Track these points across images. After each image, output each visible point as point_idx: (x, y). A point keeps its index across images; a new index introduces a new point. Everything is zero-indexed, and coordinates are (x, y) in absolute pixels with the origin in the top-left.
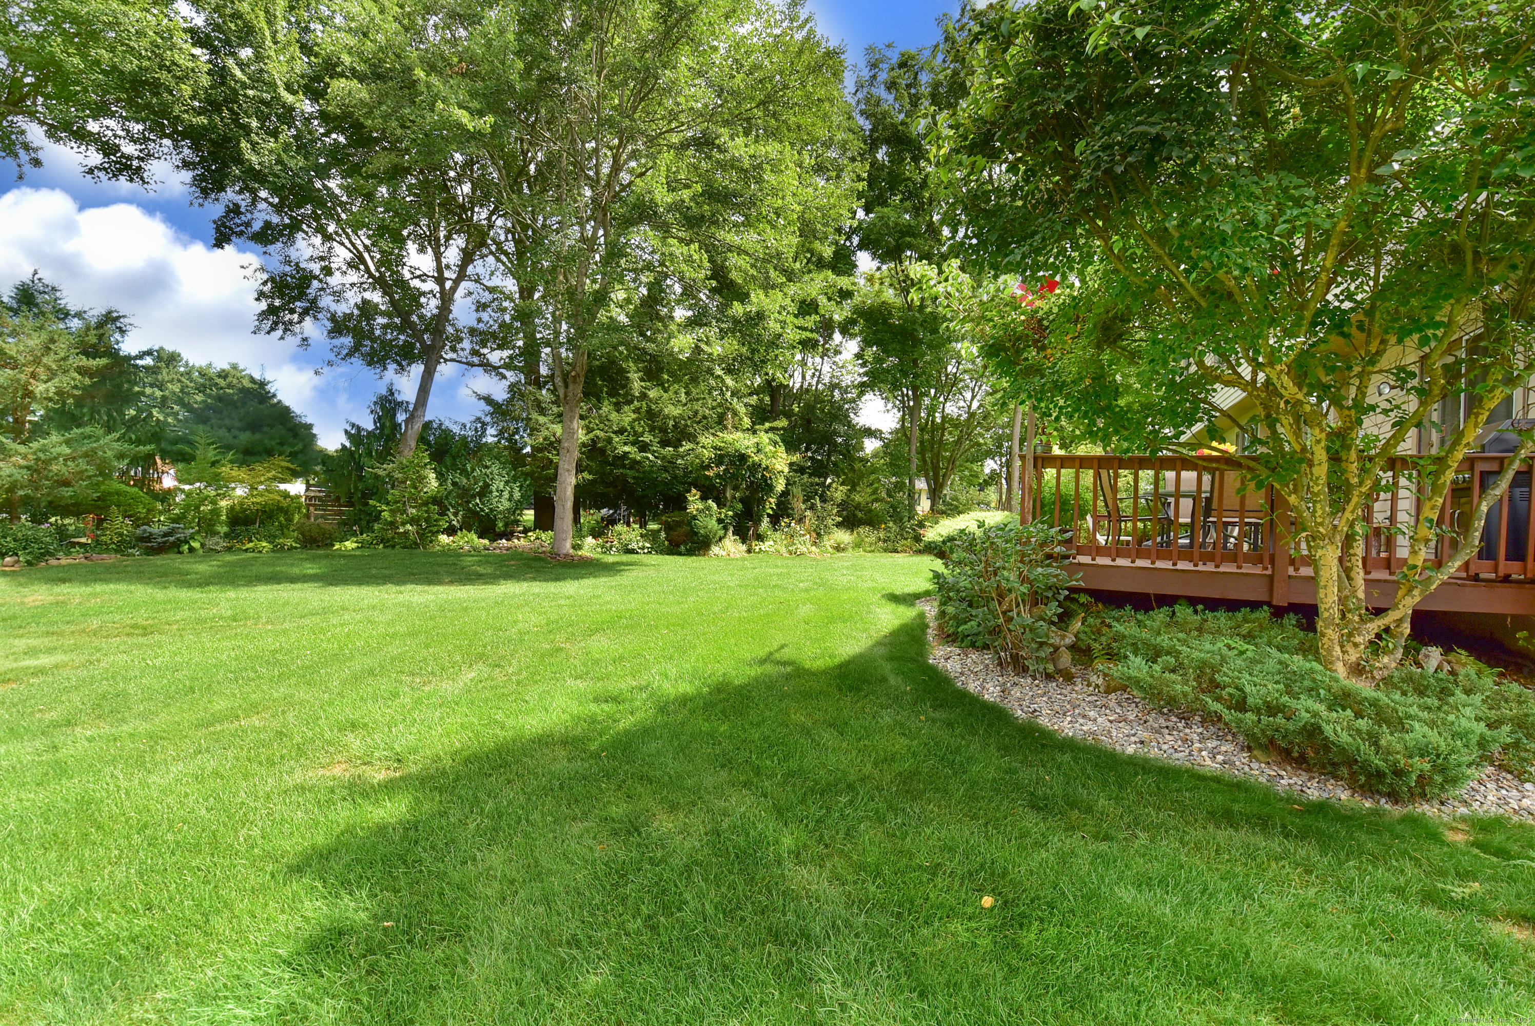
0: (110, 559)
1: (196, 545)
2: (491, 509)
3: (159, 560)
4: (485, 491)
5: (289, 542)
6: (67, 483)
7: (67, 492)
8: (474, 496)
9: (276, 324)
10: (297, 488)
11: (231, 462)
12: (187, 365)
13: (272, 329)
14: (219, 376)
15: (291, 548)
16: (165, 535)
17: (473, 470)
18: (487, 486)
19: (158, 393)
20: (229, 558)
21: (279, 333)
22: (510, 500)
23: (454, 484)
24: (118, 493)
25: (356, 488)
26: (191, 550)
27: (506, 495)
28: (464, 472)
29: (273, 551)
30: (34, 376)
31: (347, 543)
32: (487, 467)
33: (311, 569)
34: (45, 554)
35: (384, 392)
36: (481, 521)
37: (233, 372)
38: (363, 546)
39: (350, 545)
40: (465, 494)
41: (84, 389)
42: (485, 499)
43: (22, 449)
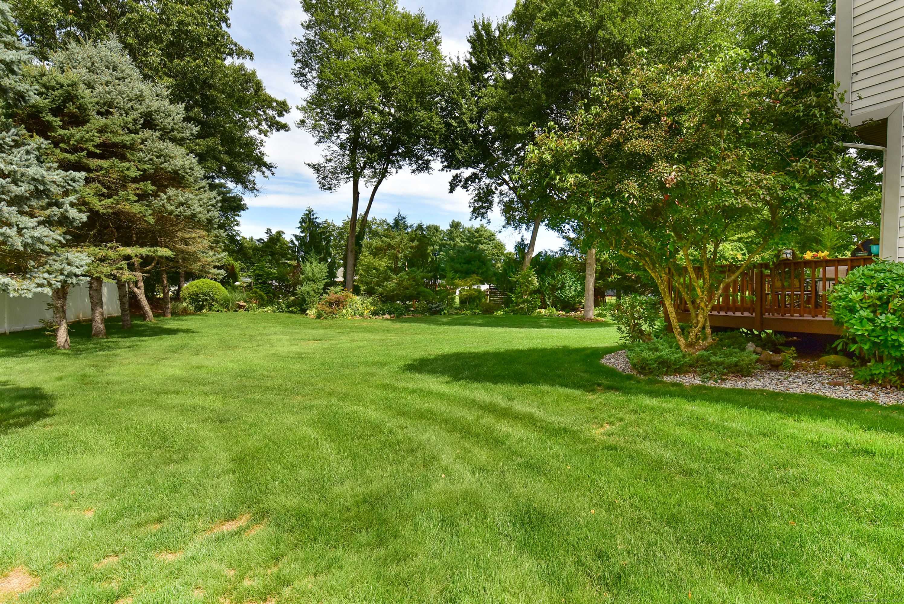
0: (419, 316)
1: (446, 312)
2: (566, 296)
3: (433, 317)
4: (562, 287)
5: (478, 311)
6: (407, 289)
7: (408, 292)
8: (557, 289)
9: (478, 214)
10: (484, 287)
11: (459, 278)
12: (463, 228)
13: (476, 217)
14: (476, 232)
15: (478, 314)
16: (436, 307)
17: (558, 276)
18: (563, 283)
19: (452, 243)
20: (455, 317)
21: (480, 218)
22: (575, 291)
23: (549, 283)
24: (424, 292)
25: (507, 286)
26: (444, 313)
27: (573, 288)
28: (553, 278)
29: (472, 314)
30: (398, 251)
31: (499, 312)
32: (564, 274)
33: (480, 321)
34: (401, 314)
35: (520, 240)
36: (562, 302)
37: (481, 229)
38: (506, 313)
39: (500, 313)
40: (554, 288)
41: (413, 253)
42: (563, 291)
43: (395, 277)
